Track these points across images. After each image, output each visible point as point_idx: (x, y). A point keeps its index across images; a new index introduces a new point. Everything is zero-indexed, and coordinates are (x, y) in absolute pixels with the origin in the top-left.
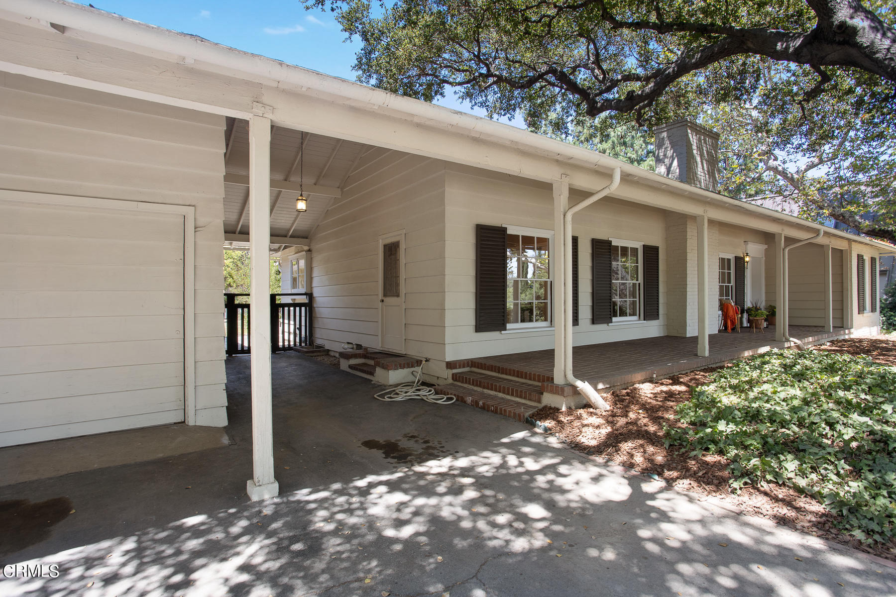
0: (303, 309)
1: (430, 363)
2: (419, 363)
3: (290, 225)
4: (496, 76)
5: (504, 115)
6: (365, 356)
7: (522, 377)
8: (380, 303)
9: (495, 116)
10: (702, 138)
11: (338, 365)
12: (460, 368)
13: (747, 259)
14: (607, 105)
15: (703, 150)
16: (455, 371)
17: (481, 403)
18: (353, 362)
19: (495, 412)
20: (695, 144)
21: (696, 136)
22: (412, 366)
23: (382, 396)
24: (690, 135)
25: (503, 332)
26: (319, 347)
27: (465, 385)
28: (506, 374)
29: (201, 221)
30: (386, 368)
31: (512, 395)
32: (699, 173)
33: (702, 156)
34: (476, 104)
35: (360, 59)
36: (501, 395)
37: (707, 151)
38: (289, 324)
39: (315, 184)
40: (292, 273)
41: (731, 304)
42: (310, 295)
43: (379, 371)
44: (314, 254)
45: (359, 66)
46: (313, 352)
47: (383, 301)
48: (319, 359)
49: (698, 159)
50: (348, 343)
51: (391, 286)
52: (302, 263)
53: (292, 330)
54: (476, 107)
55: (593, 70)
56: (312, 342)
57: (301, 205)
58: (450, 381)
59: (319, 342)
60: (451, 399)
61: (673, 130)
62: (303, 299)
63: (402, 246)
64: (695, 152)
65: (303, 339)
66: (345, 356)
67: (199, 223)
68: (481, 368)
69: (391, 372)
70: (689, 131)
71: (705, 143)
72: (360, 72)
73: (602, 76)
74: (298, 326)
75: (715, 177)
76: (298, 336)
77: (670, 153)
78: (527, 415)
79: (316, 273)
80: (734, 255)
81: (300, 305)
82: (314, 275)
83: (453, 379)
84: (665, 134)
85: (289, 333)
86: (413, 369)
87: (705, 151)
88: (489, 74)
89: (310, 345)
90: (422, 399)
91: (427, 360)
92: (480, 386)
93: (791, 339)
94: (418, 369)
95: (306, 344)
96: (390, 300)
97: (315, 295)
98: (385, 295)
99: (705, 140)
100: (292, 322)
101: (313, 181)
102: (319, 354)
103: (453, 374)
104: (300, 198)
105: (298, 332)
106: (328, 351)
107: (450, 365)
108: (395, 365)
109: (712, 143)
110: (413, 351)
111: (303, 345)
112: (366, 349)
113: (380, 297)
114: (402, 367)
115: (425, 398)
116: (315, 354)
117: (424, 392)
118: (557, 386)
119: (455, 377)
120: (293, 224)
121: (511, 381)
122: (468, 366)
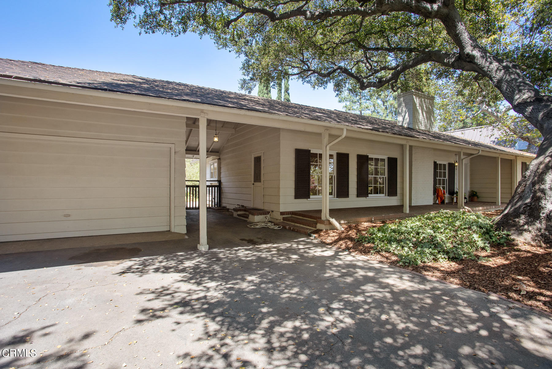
0: (216, 188)
1: (274, 213)
2: (268, 213)
3: (210, 146)
4: (312, 70)
5: (321, 87)
6: (245, 211)
7: (312, 218)
8: (253, 185)
9: (316, 87)
10: (423, 100)
11: (232, 215)
12: (286, 215)
13: (456, 164)
14: (370, 85)
15: (423, 106)
16: (284, 216)
17: (292, 228)
18: (239, 213)
19: (297, 232)
20: (418, 103)
21: (419, 99)
22: (266, 214)
23: (251, 226)
24: (415, 99)
25: (308, 199)
26: (224, 207)
27: (288, 222)
28: (306, 217)
29: (177, 150)
30: (253, 214)
31: (306, 225)
32: (420, 119)
33: (422, 109)
34: (305, 81)
35: (244, 65)
36: (302, 226)
37: (426, 107)
38: (209, 196)
39: (222, 127)
40: (210, 170)
41: (440, 189)
42: (219, 181)
43: (250, 216)
44: (222, 161)
45: (244, 68)
46: (221, 209)
47: (254, 184)
48: (224, 213)
49: (420, 111)
50: (238, 205)
51: (257, 178)
52: (216, 165)
53: (210, 199)
54: (305, 83)
55: (365, 64)
56: (220, 205)
57: (216, 139)
58: (282, 221)
59: (224, 205)
60: (281, 227)
61: (406, 96)
62: (216, 183)
63: (262, 159)
64: (418, 108)
65: (216, 204)
66: (236, 210)
67: (176, 151)
68: (296, 215)
69: (256, 216)
70: (414, 97)
71: (425, 102)
72: (244, 71)
73: (370, 67)
74: (213, 197)
75: (431, 121)
76: (214, 202)
77: (404, 109)
78: (309, 232)
79: (222, 171)
80: (448, 162)
81: (215, 186)
82: (221, 171)
83: (283, 220)
84: (402, 99)
85: (209, 201)
86: (266, 216)
87: (424, 107)
88: (309, 70)
89: (219, 206)
90: (268, 227)
91: (272, 211)
92: (293, 222)
93: (465, 207)
94: (268, 216)
95: (217, 206)
96: (257, 184)
97: (222, 181)
98: (255, 181)
99: (424, 101)
100: (211, 196)
101: (221, 125)
102: (224, 210)
103: (283, 218)
104: (215, 136)
105: (213, 200)
106: (228, 209)
107: (282, 213)
108: (258, 214)
109: (430, 102)
110: (266, 208)
111: (216, 206)
112: (246, 207)
113: (253, 182)
114: (261, 214)
115: (269, 227)
116: (222, 211)
117: (269, 224)
118: (322, 220)
119: (284, 219)
120: (211, 146)
121: (307, 220)
122: (290, 214)
